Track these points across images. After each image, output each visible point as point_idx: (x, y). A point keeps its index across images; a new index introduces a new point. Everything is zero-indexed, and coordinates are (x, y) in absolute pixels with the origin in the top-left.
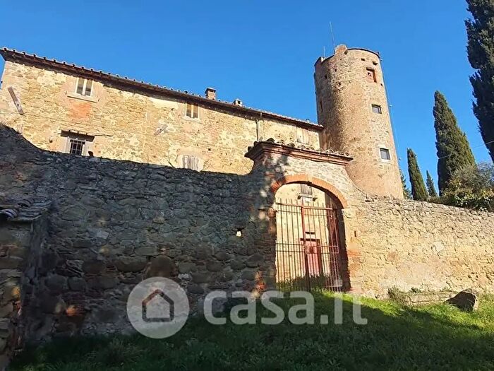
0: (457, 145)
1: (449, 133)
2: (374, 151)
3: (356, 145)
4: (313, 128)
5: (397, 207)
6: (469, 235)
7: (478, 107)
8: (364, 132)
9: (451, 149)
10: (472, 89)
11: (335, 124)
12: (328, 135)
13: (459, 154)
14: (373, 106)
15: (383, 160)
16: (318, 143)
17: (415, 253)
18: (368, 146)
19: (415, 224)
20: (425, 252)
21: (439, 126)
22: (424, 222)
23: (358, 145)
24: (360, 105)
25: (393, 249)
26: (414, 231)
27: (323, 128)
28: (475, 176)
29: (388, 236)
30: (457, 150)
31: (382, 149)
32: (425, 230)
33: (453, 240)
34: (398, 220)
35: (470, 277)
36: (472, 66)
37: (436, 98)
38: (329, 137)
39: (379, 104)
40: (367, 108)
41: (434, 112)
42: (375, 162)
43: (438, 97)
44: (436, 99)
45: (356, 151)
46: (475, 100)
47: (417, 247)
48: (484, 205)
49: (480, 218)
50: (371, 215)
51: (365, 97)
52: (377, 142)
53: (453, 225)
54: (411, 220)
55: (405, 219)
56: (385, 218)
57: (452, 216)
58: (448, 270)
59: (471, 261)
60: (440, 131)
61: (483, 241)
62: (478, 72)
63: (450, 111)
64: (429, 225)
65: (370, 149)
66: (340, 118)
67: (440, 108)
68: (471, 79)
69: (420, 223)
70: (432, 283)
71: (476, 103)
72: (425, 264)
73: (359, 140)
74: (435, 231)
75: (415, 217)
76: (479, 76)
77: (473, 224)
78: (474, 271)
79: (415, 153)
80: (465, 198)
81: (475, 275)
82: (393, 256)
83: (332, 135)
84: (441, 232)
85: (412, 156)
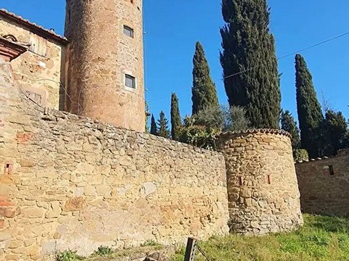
0: (207, 93)
1: (203, 81)
2: (118, 76)
3: (99, 66)
4: (54, 39)
5: (98, 133)
6: (188, 175)
7: (224, 57)
8: (110, 52)
9: (203, 95)
10: (221, 40)
11: (80, 39)
12: (72, 50)
13: (208, 100)
14: (125, 27)
15: (127, 88)
16: (60, 58)
17: (114, 196)
18: (113, 70)
19: (122, 159)
20: (129, 196)
21: (197, 73)
22: (135, 157)
23: (102, 66)
24: (111, 22)
25: (77, 193)
26: (119, 168)
27: (68, 42)
28: (213, 119)
29: (73, 173)
30: (207, 97)
31: (127, 76)
32: (134, 167)
33: (168, 181)
34: (96, 152)
35: (181, 223)
36: (224, 19)
37: (196, 47)
38: (72, 53)
39: (131, 27)
40: (117, 27)
41: (194, 60)
42: (118, 89)
43: (198, 48)
44: (197, 49)
45: (98, 73)
46: (222, 50)
47: (118, 189)
48: (211, 143)
49: (203, 156)
50: (47, 141)
51: (117, 15)
52: (124, 67)
53: (172, 163)
54: (116, 152)
55: (107, 151)
56: (73, 147)
57: (172, 152)
58: (157, 217)
59: (186, 204)
60: (196, 78)
61: (203, 182)
62: (228, 25)
63: (206, 61)
64: (141, 162)
65: (114, 73)
66: (87, 32)
67: (198, 58)
68: (222, 31)
69: (129, 158)
70: (131, 236)
71: (222, 53)
72: (126, 211)
73: (104, 61)
74: (148, 168)
75: (123, 150)
76: (228, 29)
77: (195, 162)
78: (188, 216)
79: (178, 97)
80: (197, 135)
81: (188, 221)
82: (76, 203)
83: (75, 51)
84: (156, 170)
85: (175, 100)
